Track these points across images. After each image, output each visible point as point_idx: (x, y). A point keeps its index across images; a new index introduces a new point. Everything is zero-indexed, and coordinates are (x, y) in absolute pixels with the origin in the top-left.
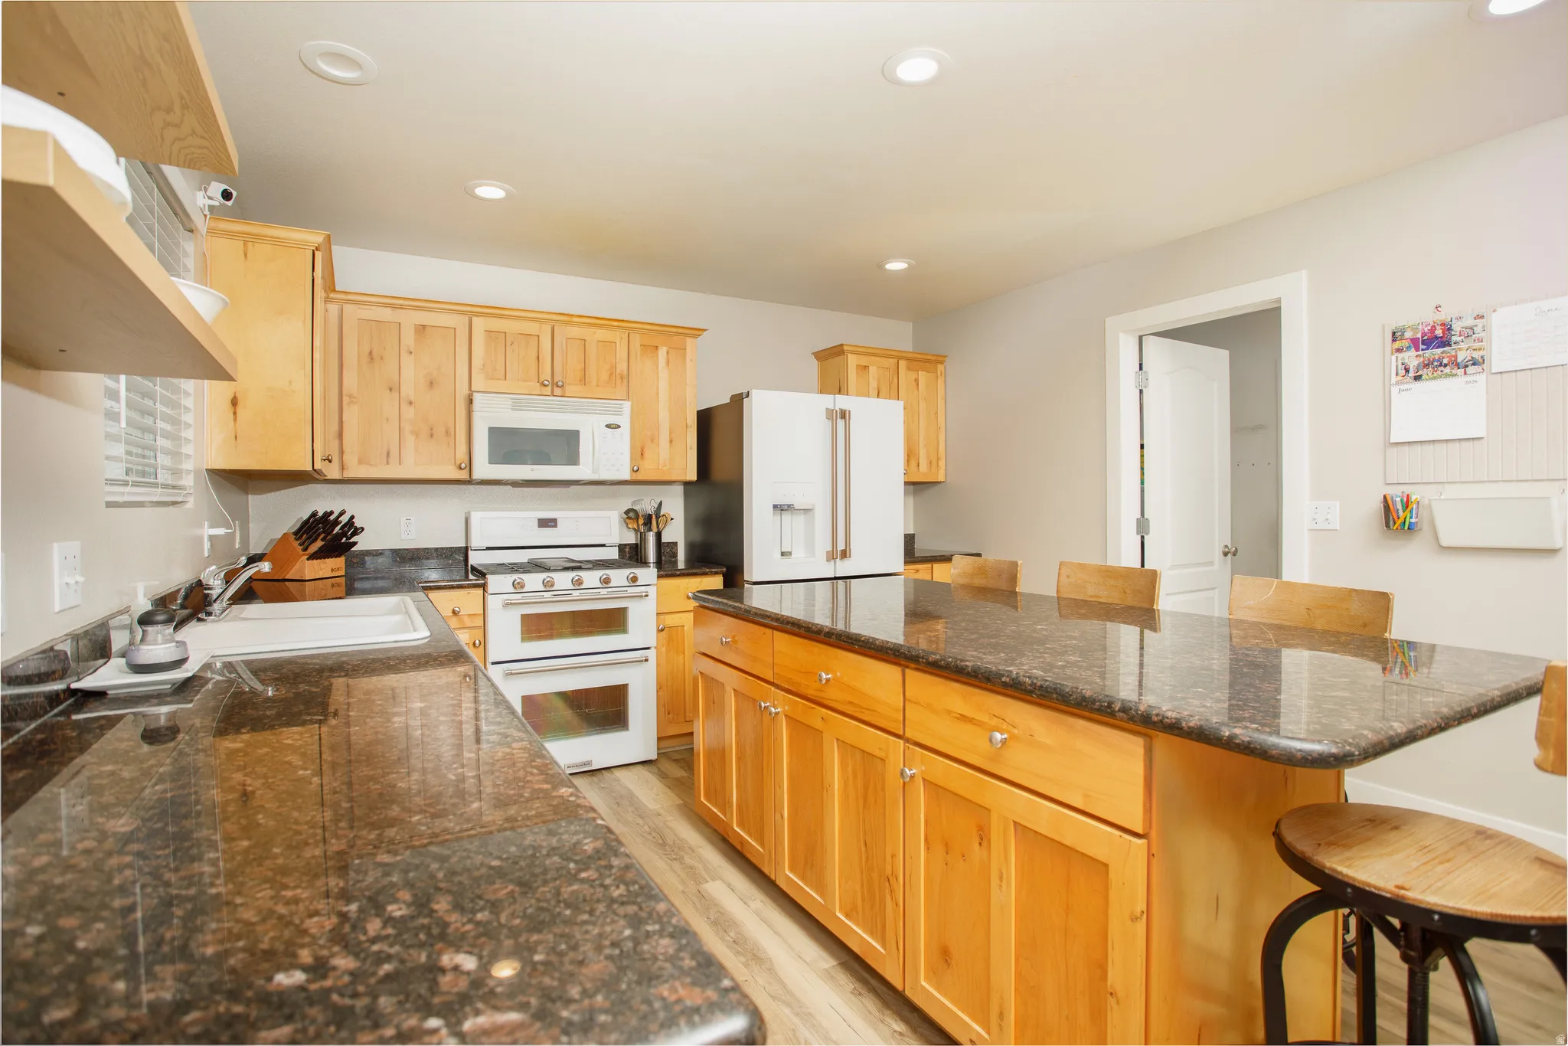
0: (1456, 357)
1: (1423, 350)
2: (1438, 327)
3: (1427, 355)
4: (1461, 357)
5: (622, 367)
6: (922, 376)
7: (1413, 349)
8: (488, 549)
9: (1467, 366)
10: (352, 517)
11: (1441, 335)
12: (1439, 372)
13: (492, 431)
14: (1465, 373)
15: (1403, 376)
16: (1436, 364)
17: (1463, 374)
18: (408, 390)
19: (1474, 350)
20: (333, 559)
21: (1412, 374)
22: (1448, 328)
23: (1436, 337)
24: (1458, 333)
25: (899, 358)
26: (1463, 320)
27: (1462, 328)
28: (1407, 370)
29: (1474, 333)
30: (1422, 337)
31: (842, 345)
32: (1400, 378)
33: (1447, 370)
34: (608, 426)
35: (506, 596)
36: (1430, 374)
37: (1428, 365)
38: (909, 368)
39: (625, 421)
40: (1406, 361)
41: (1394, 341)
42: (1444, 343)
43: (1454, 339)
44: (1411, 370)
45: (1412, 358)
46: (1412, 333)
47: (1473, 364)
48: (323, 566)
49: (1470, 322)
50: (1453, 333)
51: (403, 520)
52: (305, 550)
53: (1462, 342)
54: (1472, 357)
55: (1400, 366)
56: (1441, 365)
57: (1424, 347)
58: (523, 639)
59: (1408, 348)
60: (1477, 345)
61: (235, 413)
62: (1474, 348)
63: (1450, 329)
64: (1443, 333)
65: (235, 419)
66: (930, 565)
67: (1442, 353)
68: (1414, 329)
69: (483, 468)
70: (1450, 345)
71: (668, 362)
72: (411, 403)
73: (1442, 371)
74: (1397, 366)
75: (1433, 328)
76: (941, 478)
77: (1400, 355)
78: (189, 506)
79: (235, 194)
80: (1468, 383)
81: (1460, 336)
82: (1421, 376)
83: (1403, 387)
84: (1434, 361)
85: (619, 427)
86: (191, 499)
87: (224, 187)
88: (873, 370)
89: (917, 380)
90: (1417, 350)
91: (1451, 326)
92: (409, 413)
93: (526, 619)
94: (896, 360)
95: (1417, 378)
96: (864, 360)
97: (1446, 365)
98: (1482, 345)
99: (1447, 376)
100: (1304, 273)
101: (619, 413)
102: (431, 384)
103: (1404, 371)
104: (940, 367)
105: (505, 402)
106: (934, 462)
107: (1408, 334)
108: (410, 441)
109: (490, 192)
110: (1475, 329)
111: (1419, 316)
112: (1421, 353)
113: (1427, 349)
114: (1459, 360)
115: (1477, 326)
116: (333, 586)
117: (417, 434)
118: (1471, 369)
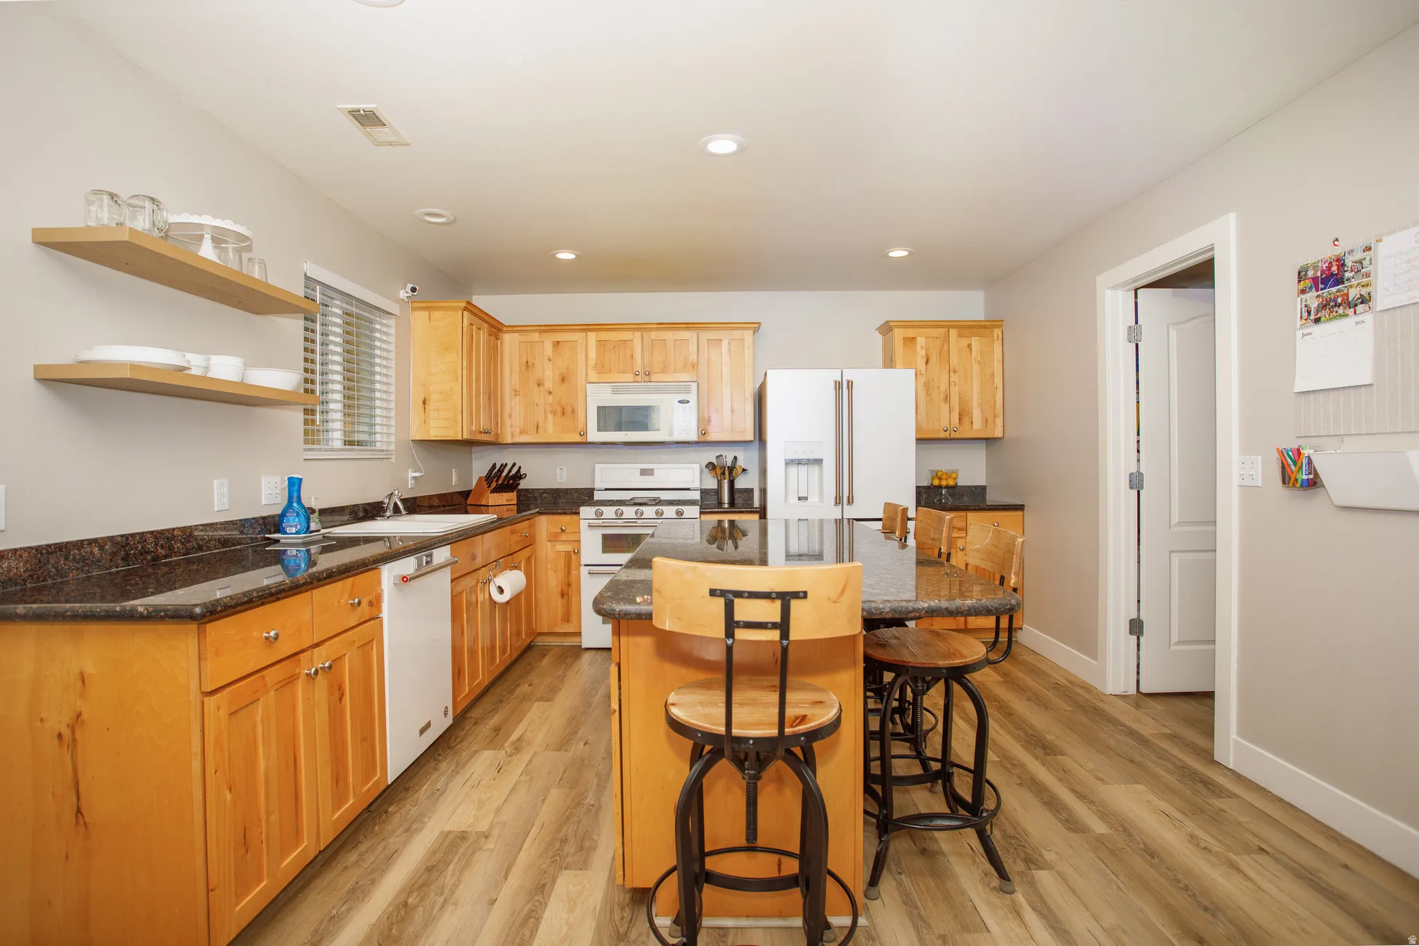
0: (1347, 295)
1: (1322, 289)
2: (1334, 264)
3: (1325, 295)
4: (1353, 294)
5: (693, 357)
6: (975, 342)
7: (1314, 289)
8: (606, 489)
9: (1356, 305)
10: (520, 468)
11: (1336, 272)
12: (1334, 313)
13: (601, 409)
14: (1355, 313)
15: (1306, 320)
16: (1332, 304)
17: (1353, 313)
18: (548, 385)
19: (1363, 286)
20: (508, 493)
21: (1312, 317)
22: (1341, 263)
23: (1333, 275)
24: (1350, 269)
25: (950, 327)
26: (1354, 253)
27: (1353, 262)
28: (1309, 313)
29: (1362, 268)
30: (1321, 275)
31: (887, 322)
32: (1303, 321)
33: (1341, 311)
34: (680, 402)
35: (591, 521)
36: (1327, 316)
37: (1325, 306)
38: (960, 336)
39: (692, 397)
40: (1308, 303)
41: (1299, 281)
42: (1339, 280)
43: (1347, 275)
44: (1312, 312)
45: (1312, 299)
46: (1313, 272)
47: (1362, 303)
48: (500, 497)
49: (1358, 255)
50: (1346, 269)
51: (558, 469)
52: (489, 487)
53: (1353, 278)
54: (1361, 295)
55: (1304, 308)
56: (1336, 305)
57: (1323, 286)
58: (604, 551)
59: (1310, 288)
60: (1365, 280)
61: (425, 408)
62: (1362, 284)
63: (1343, 265)
64: (1338, 269)
65: (425, 412)
66: (965, 514)
67: (1337, 292)
68: (1315, 267)
69: (594, 435)
70: (1343, 283)
71: (730, 350)
72: (550, 393)
73: (1337, 312)
74: (1301, 308)
75: (1329, 268)
76: (998, 434)
77: (1304, 297)
78: (393, 460)
79: (417, 288)
80: (1357, 323)
81: (1352, 271)
82: (1320, 318)
83: (1305, 331)
84: (1330, 301)
85: (688, 402)
86: (394, 457)
87: (412, 285)
88: (921, 341)
89: (969, 346)
90: (1317, 291)
91: (1344, 261)
92: (550, 399)
93: (605, 537)
94: (946, 330)
95: (1317, 321)
96: (910, 333)
97: (1340, 305)
98: (1370, 281)
99: (1341, 316)
100: (1232, 217)
101: (688, 392)
102: (563, 380)
103: (1306, 314)
104: (997, 332)
105: (607, 389)
106: (990, 421)
107: (1310, 274)
108: (550, 417)
109: (566, 256)
110: (1363, 262)
111: (1318, 253)
112: (1320, 292)
113: (1325, 288)
114: (1350, 299)
115: (1365, 259)
116: (508, 510)
117: (554, 413)
118: (1360, 308)
